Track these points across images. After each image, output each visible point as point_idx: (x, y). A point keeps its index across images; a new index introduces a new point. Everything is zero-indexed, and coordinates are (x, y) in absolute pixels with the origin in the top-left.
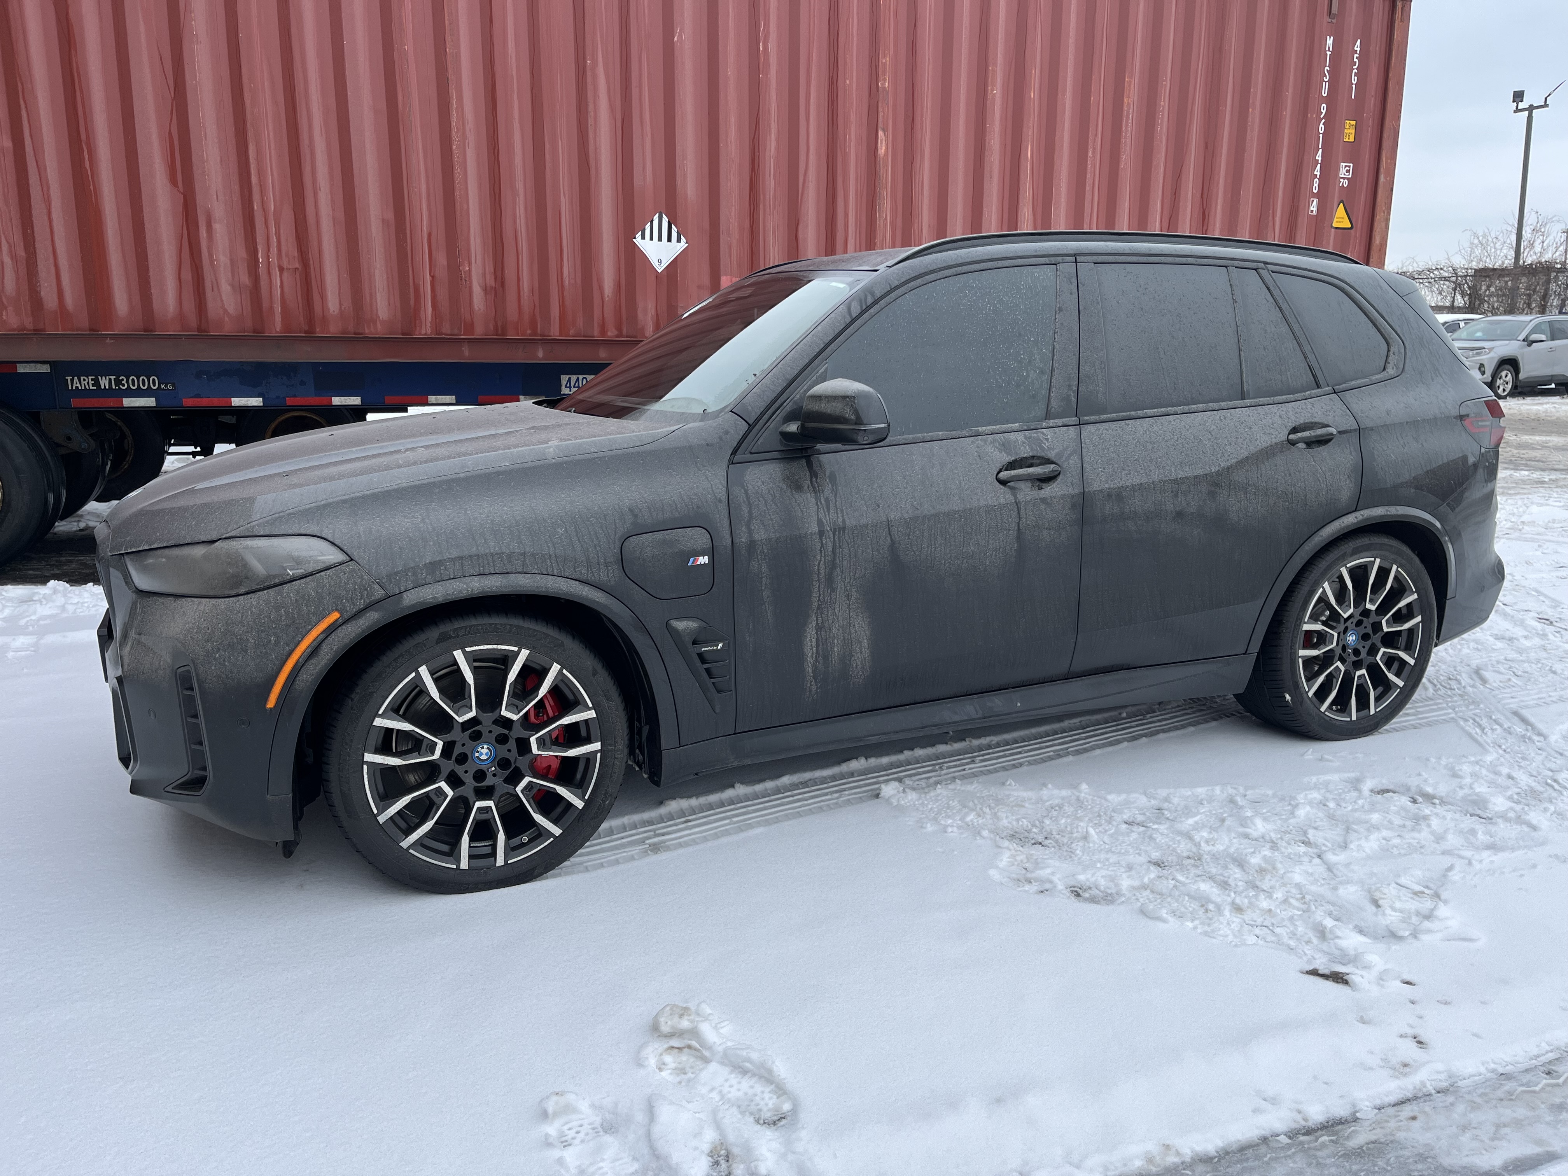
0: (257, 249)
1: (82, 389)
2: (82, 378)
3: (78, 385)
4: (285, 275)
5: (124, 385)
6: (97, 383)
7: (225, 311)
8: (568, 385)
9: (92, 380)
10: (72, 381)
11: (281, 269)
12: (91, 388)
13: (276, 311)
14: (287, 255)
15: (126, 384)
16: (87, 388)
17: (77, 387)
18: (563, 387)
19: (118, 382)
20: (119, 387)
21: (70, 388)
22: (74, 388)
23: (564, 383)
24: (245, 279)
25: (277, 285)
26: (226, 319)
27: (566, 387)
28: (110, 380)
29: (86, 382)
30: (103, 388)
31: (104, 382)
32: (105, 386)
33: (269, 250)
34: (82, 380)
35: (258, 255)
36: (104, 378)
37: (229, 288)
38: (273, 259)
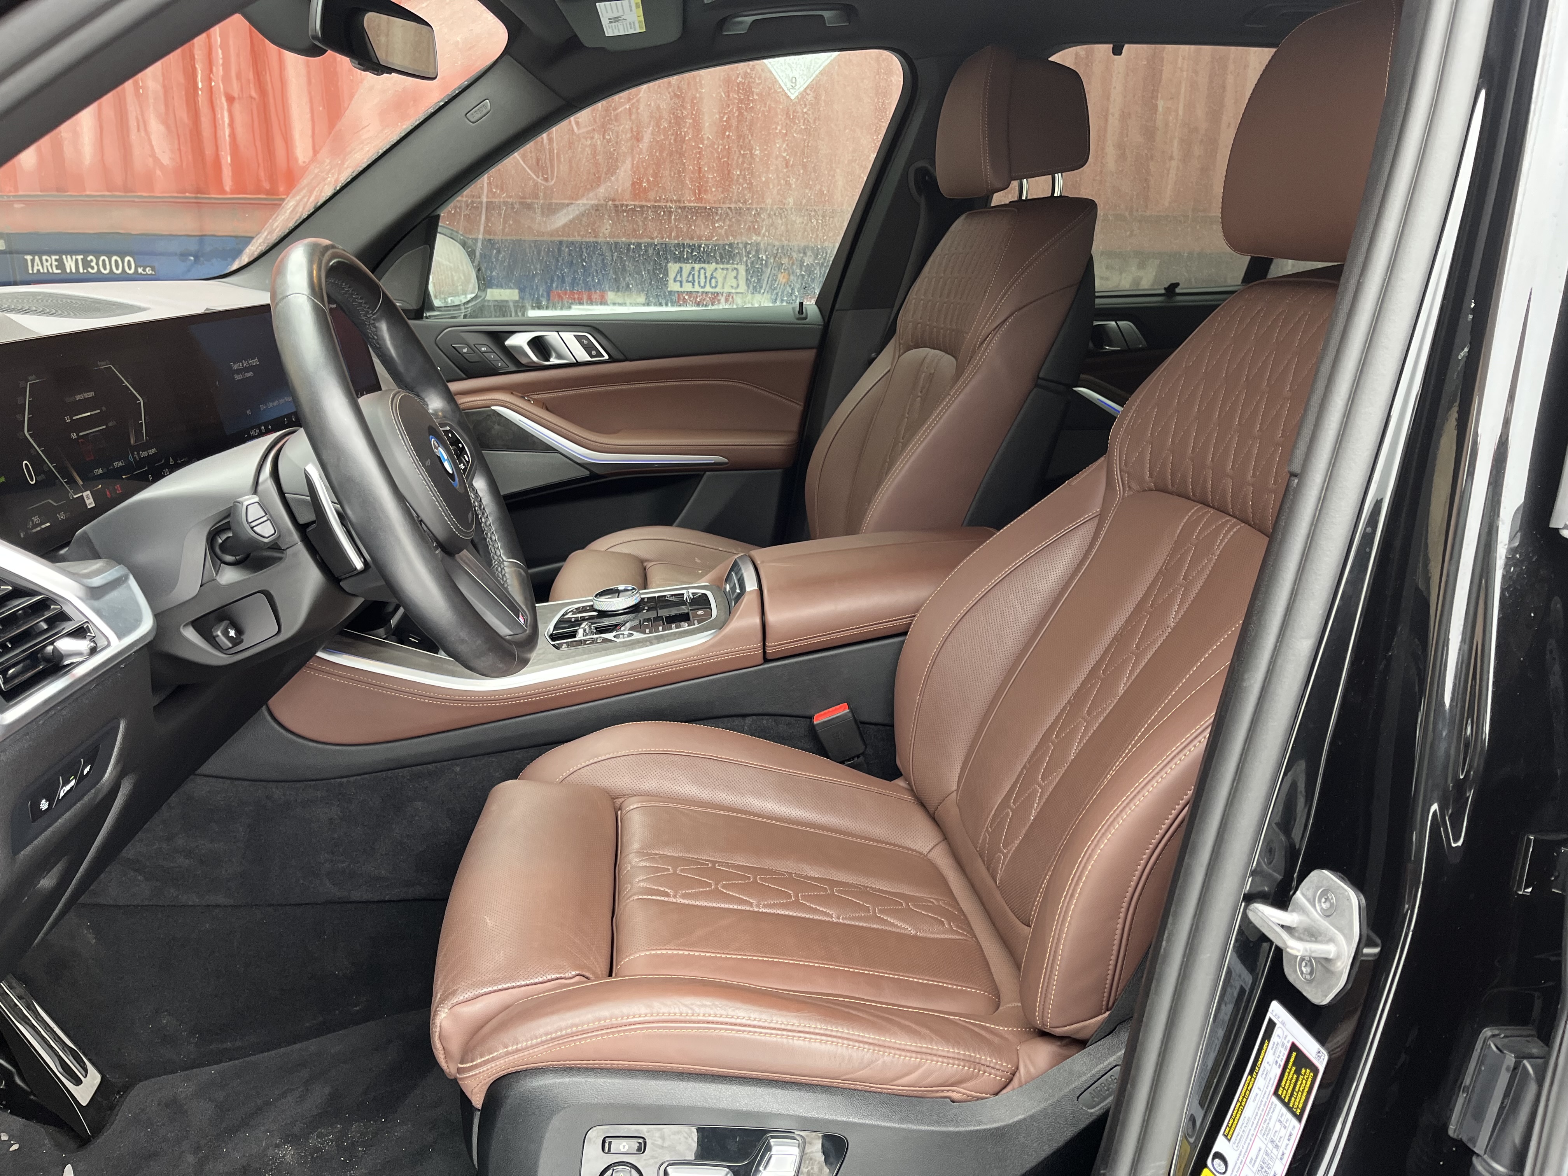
0: (196, 68)
1: (44, 273)
2: (44, 258)
3: (40, 267)
4: (237, 106)
5: (93, 268)
6: (61, 265)
7: (156, 160)
8: (678, 278)
9: (56, 260)
10: (33, 261)
11: (230, 99)
12: (56, 271)
13: (223, 162)
14: (239, 77)
15: (96, 267)
16: (51, 271)
17: (38, 270)
18: (671, 282)
19: (87, 264)
20: (88, 271)
21: (31, 272)
22: (35, 271)
23: (672, 275)
24: (183, 114)
25: (224, 122)
26: (158, 173)
27: (675, 281)
28: (77, 260)
29: (48, 264)
30: (68, 271)
31: (70, 264)
32: (71, 269)
33: (211, 71)
34: (44, 261)
35: (197, 77)
36: (69, 257)
37: (162, 128)
38: (218, 84)
